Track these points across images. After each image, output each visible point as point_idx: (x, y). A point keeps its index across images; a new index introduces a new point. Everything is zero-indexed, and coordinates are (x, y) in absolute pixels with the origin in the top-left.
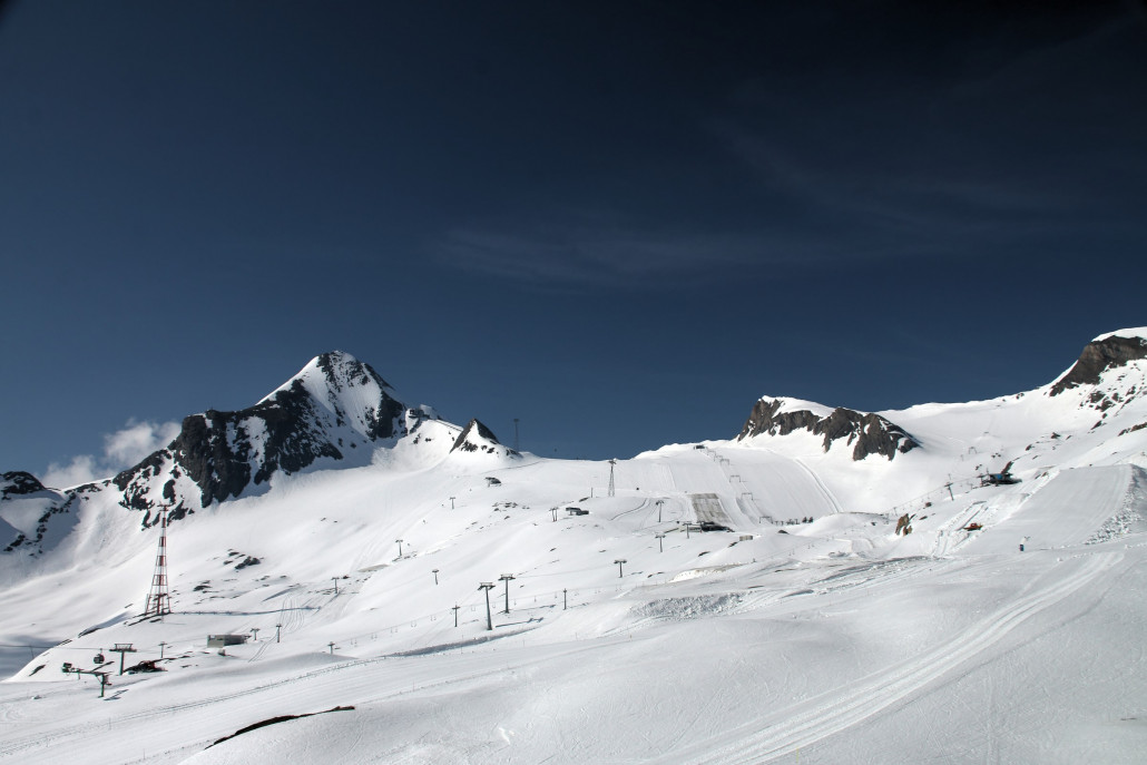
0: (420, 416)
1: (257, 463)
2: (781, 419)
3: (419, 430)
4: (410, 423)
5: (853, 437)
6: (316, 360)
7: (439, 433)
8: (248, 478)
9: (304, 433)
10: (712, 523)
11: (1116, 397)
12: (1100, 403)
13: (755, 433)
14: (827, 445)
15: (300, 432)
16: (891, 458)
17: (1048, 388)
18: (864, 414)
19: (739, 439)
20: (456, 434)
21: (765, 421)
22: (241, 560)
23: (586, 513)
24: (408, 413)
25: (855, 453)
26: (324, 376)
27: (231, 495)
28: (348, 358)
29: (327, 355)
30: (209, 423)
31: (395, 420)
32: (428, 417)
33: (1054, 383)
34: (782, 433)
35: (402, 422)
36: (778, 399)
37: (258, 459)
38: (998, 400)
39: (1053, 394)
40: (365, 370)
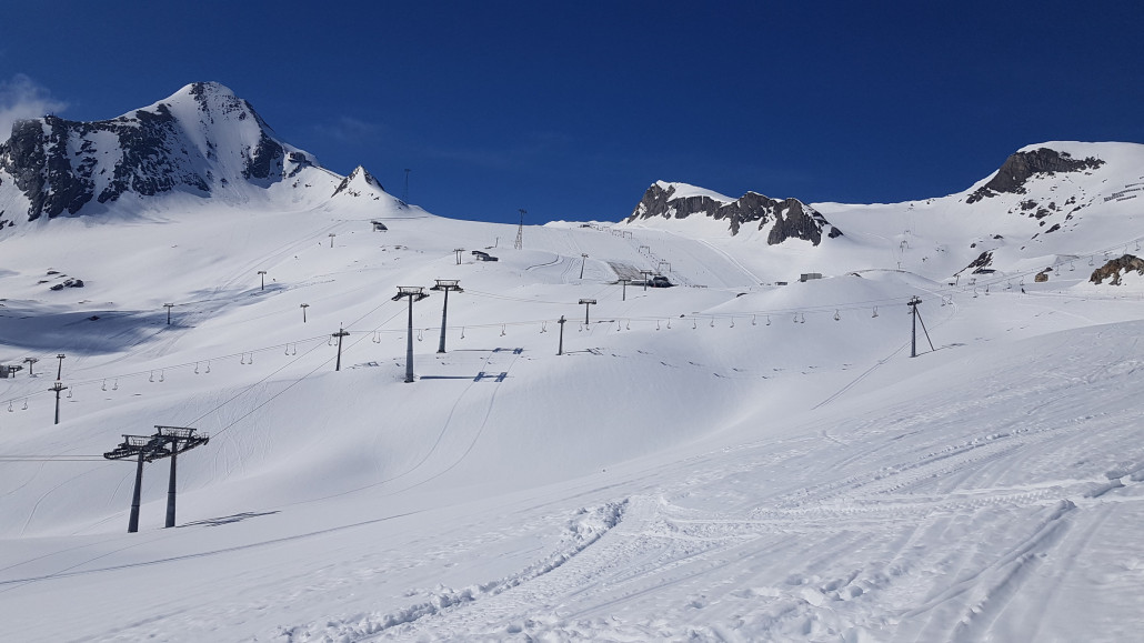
0: (300, 161)
1: (103, 180)
2: (677, 203)
3: (298, 175)
4: (287, 166)
5: (764, 222)
6: (189, 87)
7: (320, 180)
8: (90, 196)
9: (165, 158)
10: (665, 279)
11: (1052, 206)
12: (1034, 211)
13: (647, 215)
14: (735, 229)
15: (161, 157)
16: (816, 242)
17: (965, 195)
18: (778, 201)
19: (629, 221)
20: (338, 183)
21: (658, 205)
22: (61, 281)
23: (496, 259)
24: (287, 157)
25: (770, 238)
26: (198, 104)
27: (66, 210)
28: (226, 91)
29: (201, 84)
30: (48, 129)
31: (273, 162)
32: (310, 164)
33: (972, 190)
34: (677, 216)
35: (280, 164)
36: (673, 184)
37: (106, 175)
38: (906, 204)
39: (970, 201)
40: (244, 107)
